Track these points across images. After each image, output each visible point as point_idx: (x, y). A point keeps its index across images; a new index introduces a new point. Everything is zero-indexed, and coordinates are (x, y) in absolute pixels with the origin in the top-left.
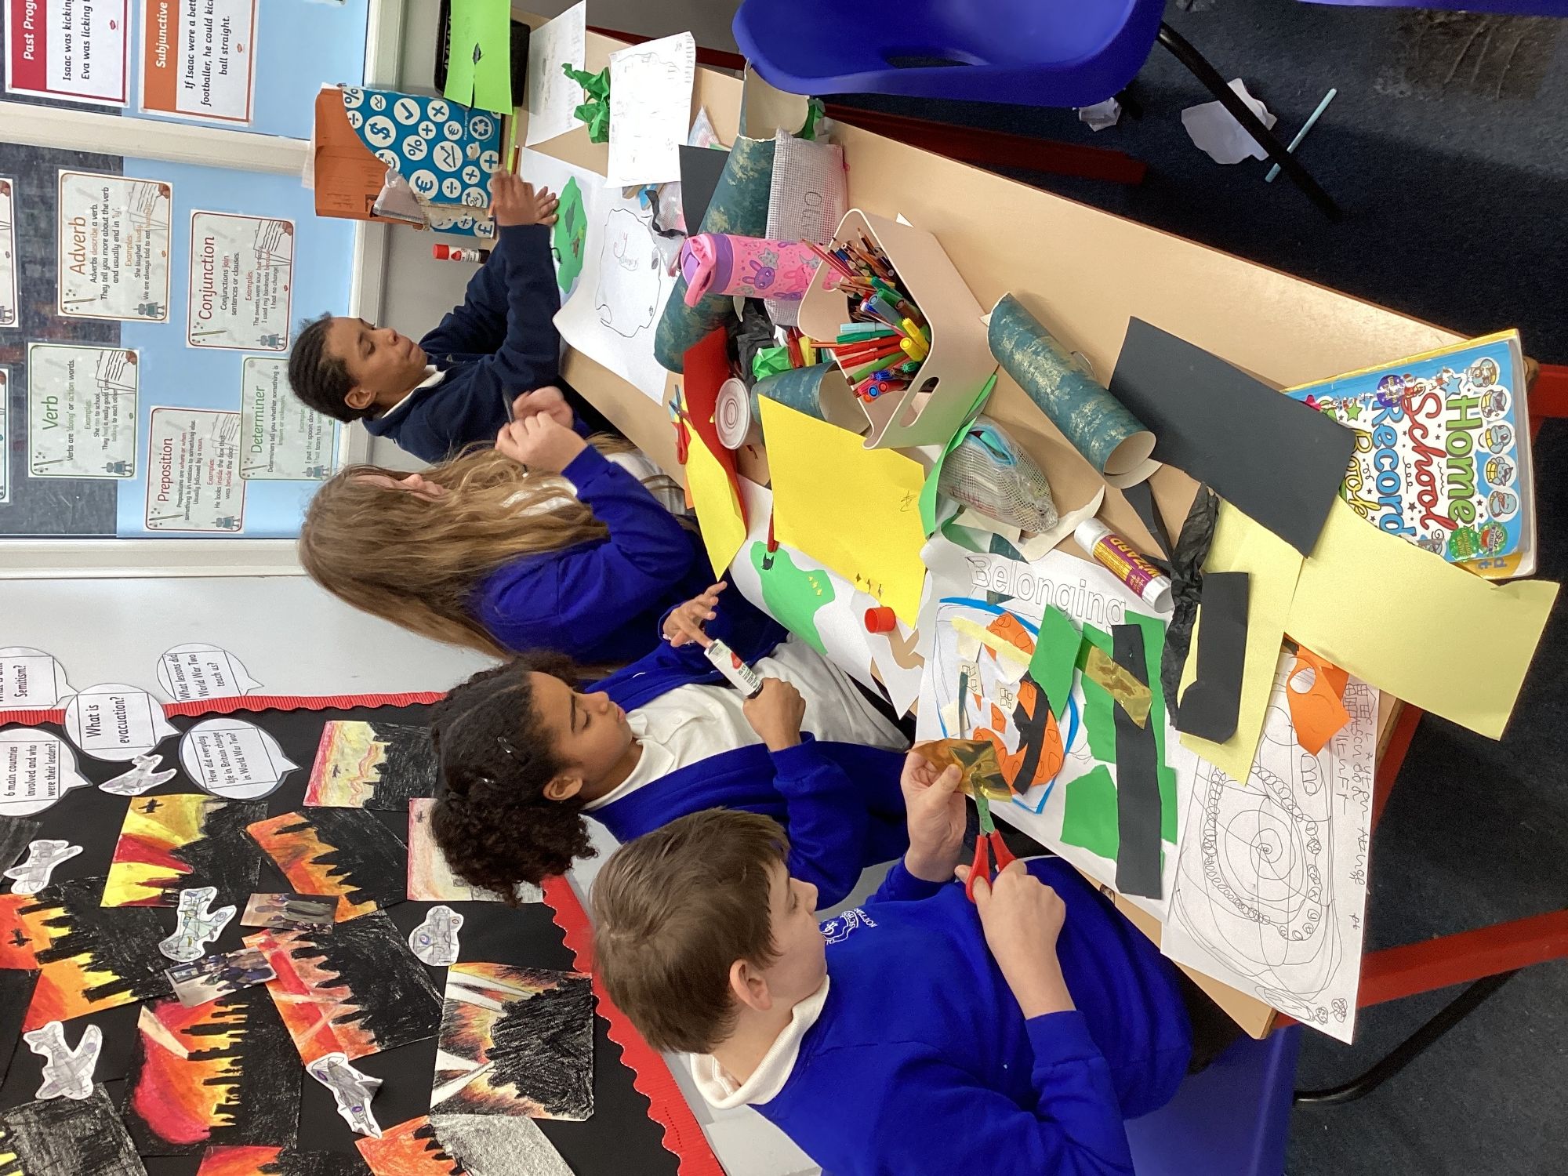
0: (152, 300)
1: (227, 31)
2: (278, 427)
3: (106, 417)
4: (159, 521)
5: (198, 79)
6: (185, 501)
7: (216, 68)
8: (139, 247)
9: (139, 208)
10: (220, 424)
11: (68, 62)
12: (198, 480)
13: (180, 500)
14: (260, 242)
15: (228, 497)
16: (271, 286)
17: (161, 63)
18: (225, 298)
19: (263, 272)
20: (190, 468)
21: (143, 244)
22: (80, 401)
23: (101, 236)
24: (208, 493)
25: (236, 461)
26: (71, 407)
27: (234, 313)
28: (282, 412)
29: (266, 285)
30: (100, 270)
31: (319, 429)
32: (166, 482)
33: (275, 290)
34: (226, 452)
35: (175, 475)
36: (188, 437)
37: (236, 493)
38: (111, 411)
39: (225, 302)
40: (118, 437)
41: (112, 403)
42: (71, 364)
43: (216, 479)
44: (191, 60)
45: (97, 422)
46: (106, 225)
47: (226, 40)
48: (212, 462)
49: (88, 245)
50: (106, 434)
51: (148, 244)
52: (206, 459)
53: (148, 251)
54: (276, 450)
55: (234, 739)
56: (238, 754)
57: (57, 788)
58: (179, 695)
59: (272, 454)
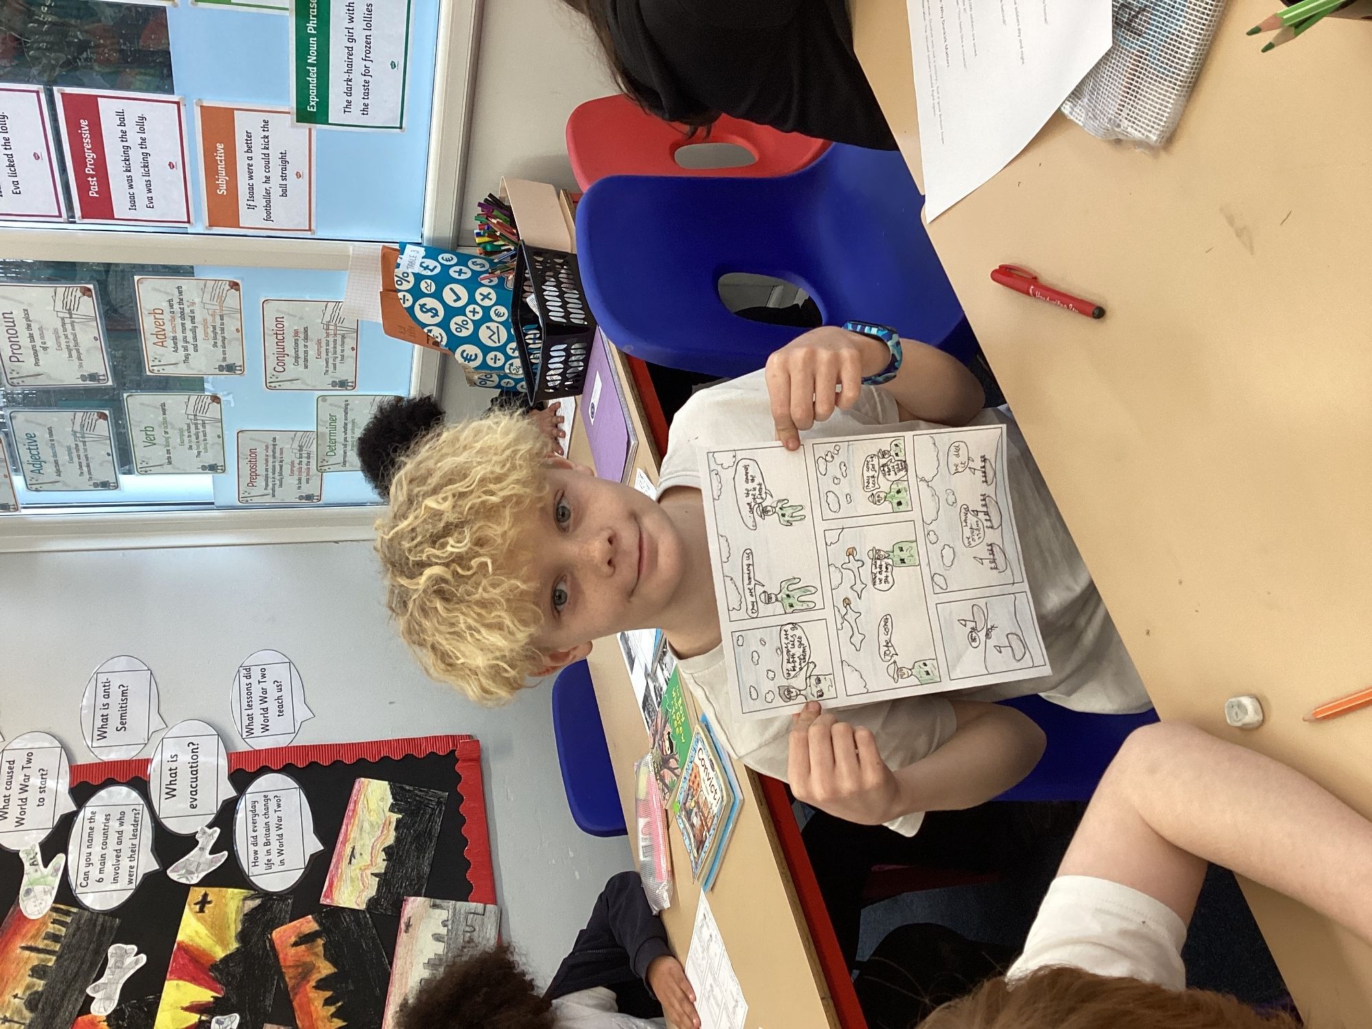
0: (229, 361)
1: (285, 162)
2: (349, 440)
3: (197, 438)
4: (249, 499)
5: (260, 202)
6: (270, 485)
7: (276, 192)
8: (214, 327)
9: (212, 299)
10: (297, 439)
11: (132, 197)
12: (281, 474)
13: (267, 485)
14: (327, 318)
15: (308, 483)
16: (339, 348)
17: (222, 190)
18: (297, 358)
19: (331, 339)
20: (274, 466)
21: (218, 325)
22: (173, 427)
23: (179, 321)
24: (290, 481)
25: (313, 461)
26: (166, 432)
27: (306, 367)
28: (353, 429)
29: (335, 347)
30: (180, 344)
32: (254, 475)
33: (343, 351)
34: (305, 455)
35: (261, 469)
36: (271, 448)
37: (315, 481)
38: (201, 435)
39: (297, 361)
40: (209, 449)
41: (201, 429)
42: (163, 405)
43: (296, 473)
44: (251, 187)
45: (190, 441)
46: (182, 313)
47: (284, 169)
48: (293, 463)
49: (168, 327)
50: (198, 447)
51: (223, 324)
52: (287, 460)
53: (222, 330)
54: (348, 454)
55: (279, 806)
56: (279, 828)
57: (135, 873)
58: (245, 730)
59: (345, 456)
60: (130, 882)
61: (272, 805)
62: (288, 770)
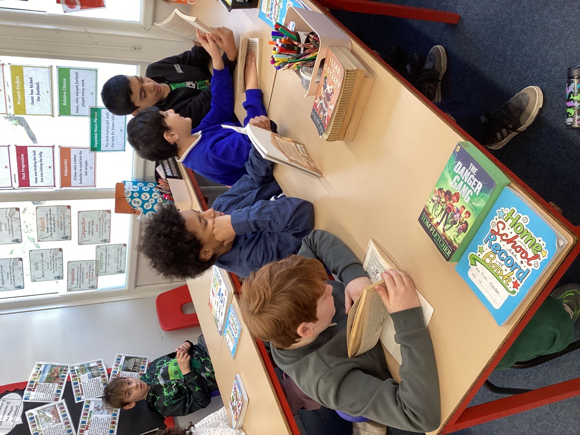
0: (66, 235)
1: (87, 164)
2: (107, 262)
3: (53, 266)
4: (71, 289)
5: (78, 177)
6: (79, 283)
7: (84, 174)
8: (61, 223)
9: (61, 212)
10: (89, 263)
11: (36, 179)
12: (83, 278)
13: (78, 283)
14: (100, 216)
15: (92, 281)
16: (104, 227)
17: (66, 175)
18: (89, 232)
19: (101, 224)
20: (80, 275)
21: (63, 222)
22: (45, 262)
23: (49, 221)
24: (86, 280)
25: (94, 272)
26: (43, 264)
27: (92, 235)
28: (109, 258)
29: (102, 227)
30: (49, 230)
31: (121, 261)
32: (73, 279)
33: (105, 228)
34: (91, 270)
35: (76, 277)
36: (79, 268)
37: (95, 280)
38: (55, 264)
39: (89, 233)
40: (58, 270)
41: (55, 262)
42: (42, 254)
43: (88, 277)
44: (76, 173)
45: (51, 267)
46: (51, 218)
47: (86, 166)
48: (87, 273)
49: (46, 224)
50: (54, 270)
51: (64, 221)
52: (85, 272)
53: (64, 224)
54: (107, 268)
59: (106, 269)
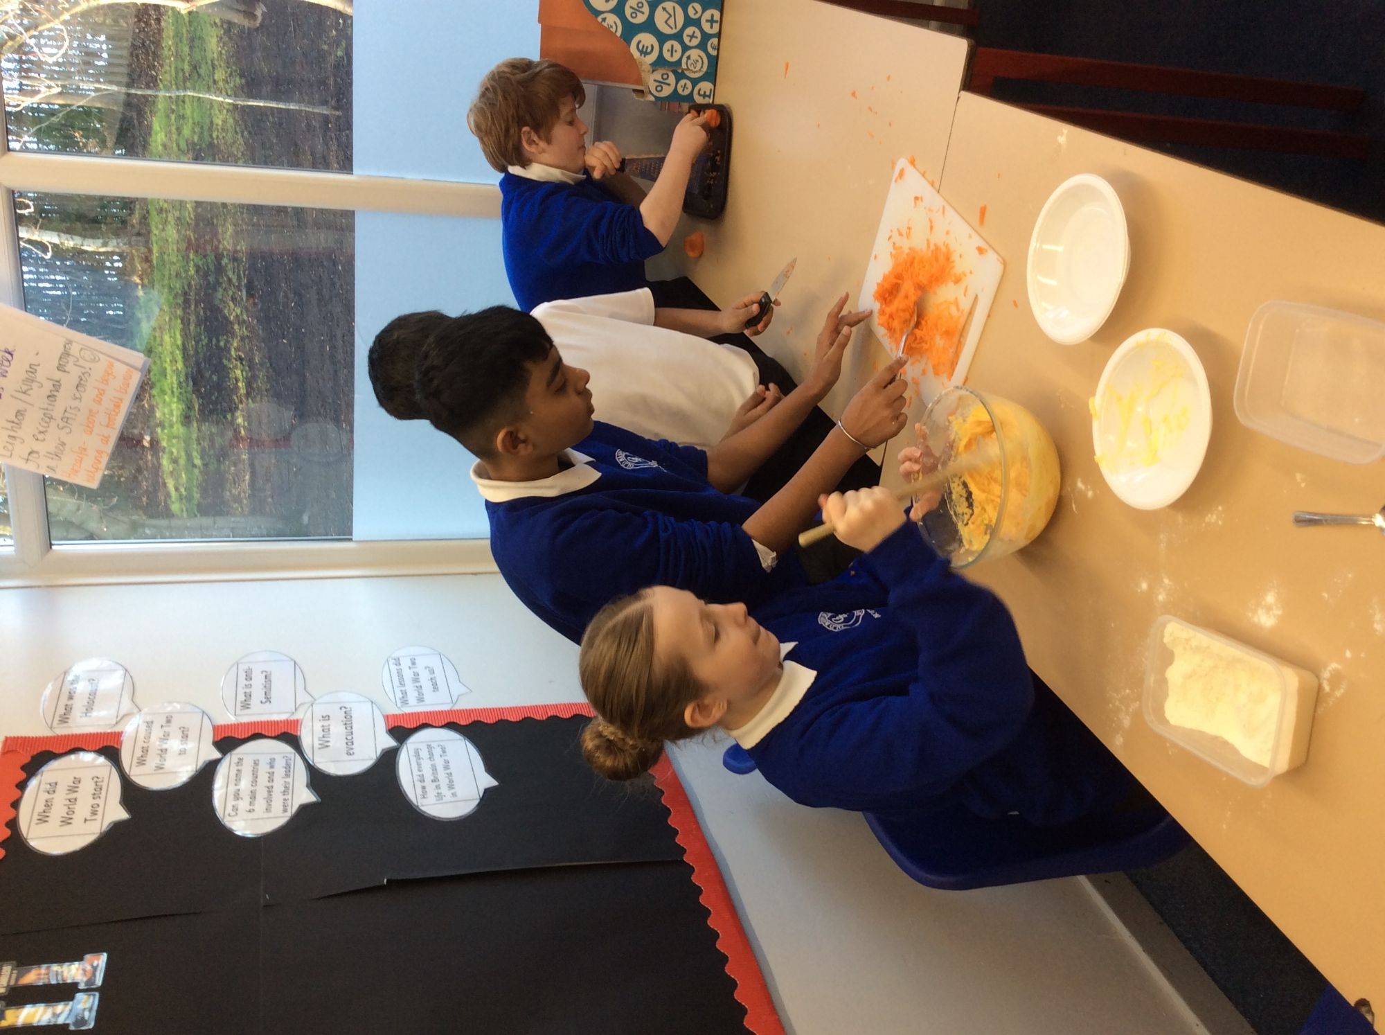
55: (444, 752)
56: (446, 767)
57: (290, 804)
58: (398, 701)
60: (285, 811)
61: (437, 752)
62: (451, 726)
